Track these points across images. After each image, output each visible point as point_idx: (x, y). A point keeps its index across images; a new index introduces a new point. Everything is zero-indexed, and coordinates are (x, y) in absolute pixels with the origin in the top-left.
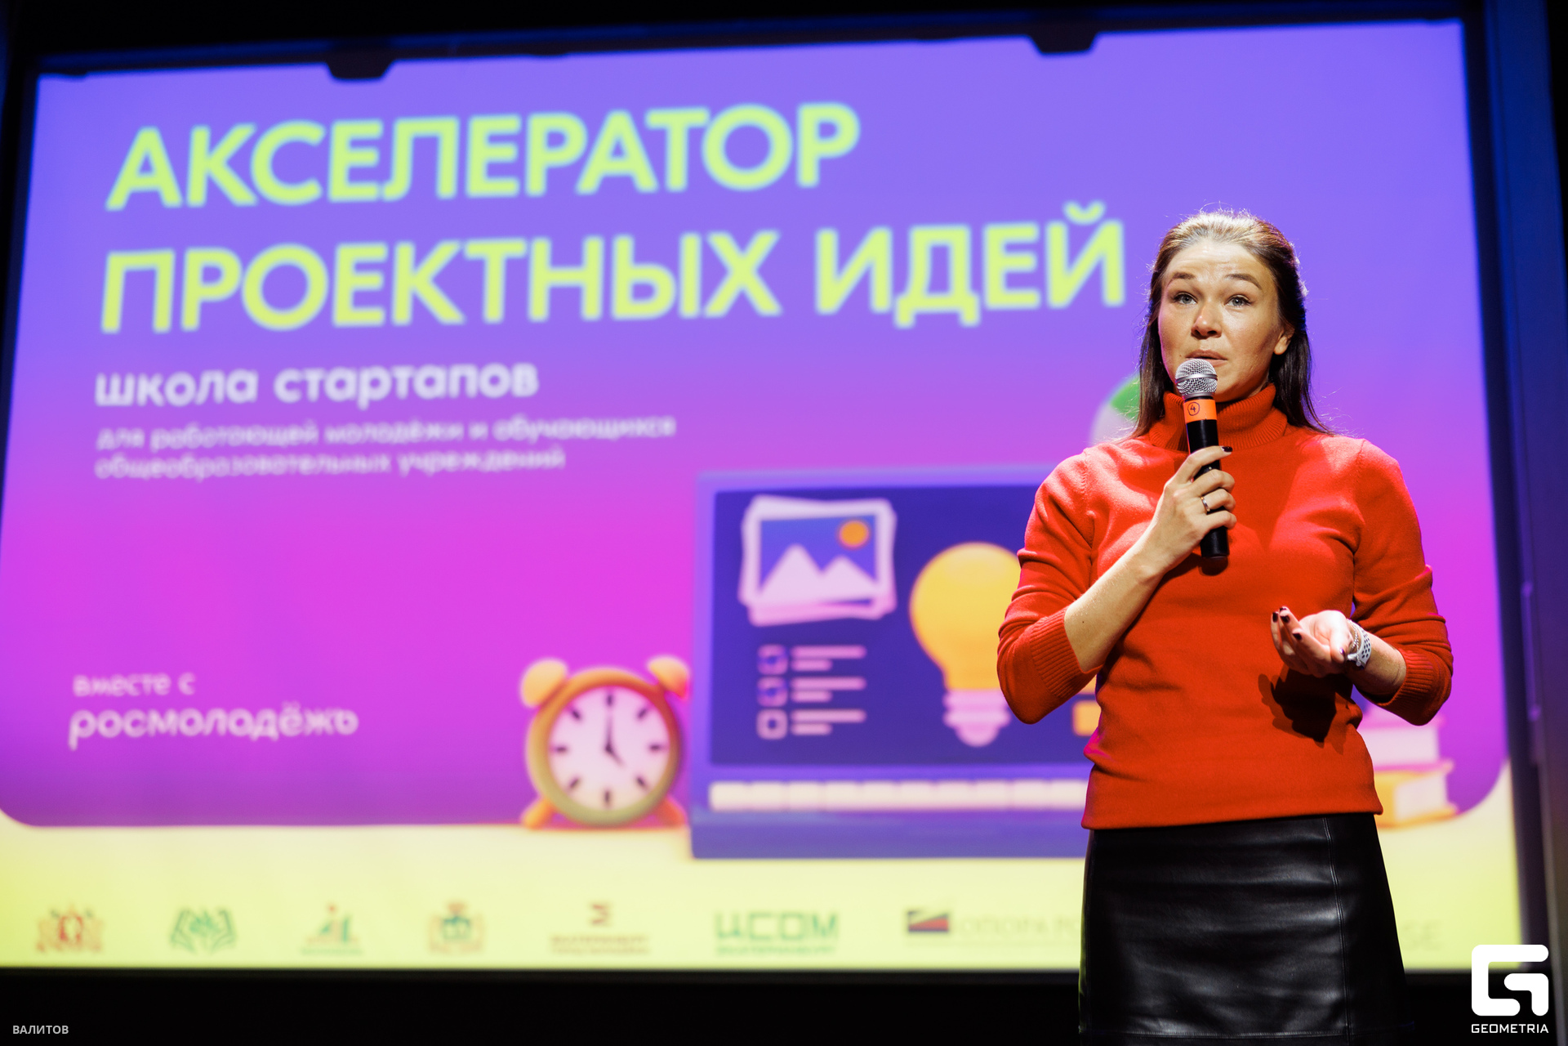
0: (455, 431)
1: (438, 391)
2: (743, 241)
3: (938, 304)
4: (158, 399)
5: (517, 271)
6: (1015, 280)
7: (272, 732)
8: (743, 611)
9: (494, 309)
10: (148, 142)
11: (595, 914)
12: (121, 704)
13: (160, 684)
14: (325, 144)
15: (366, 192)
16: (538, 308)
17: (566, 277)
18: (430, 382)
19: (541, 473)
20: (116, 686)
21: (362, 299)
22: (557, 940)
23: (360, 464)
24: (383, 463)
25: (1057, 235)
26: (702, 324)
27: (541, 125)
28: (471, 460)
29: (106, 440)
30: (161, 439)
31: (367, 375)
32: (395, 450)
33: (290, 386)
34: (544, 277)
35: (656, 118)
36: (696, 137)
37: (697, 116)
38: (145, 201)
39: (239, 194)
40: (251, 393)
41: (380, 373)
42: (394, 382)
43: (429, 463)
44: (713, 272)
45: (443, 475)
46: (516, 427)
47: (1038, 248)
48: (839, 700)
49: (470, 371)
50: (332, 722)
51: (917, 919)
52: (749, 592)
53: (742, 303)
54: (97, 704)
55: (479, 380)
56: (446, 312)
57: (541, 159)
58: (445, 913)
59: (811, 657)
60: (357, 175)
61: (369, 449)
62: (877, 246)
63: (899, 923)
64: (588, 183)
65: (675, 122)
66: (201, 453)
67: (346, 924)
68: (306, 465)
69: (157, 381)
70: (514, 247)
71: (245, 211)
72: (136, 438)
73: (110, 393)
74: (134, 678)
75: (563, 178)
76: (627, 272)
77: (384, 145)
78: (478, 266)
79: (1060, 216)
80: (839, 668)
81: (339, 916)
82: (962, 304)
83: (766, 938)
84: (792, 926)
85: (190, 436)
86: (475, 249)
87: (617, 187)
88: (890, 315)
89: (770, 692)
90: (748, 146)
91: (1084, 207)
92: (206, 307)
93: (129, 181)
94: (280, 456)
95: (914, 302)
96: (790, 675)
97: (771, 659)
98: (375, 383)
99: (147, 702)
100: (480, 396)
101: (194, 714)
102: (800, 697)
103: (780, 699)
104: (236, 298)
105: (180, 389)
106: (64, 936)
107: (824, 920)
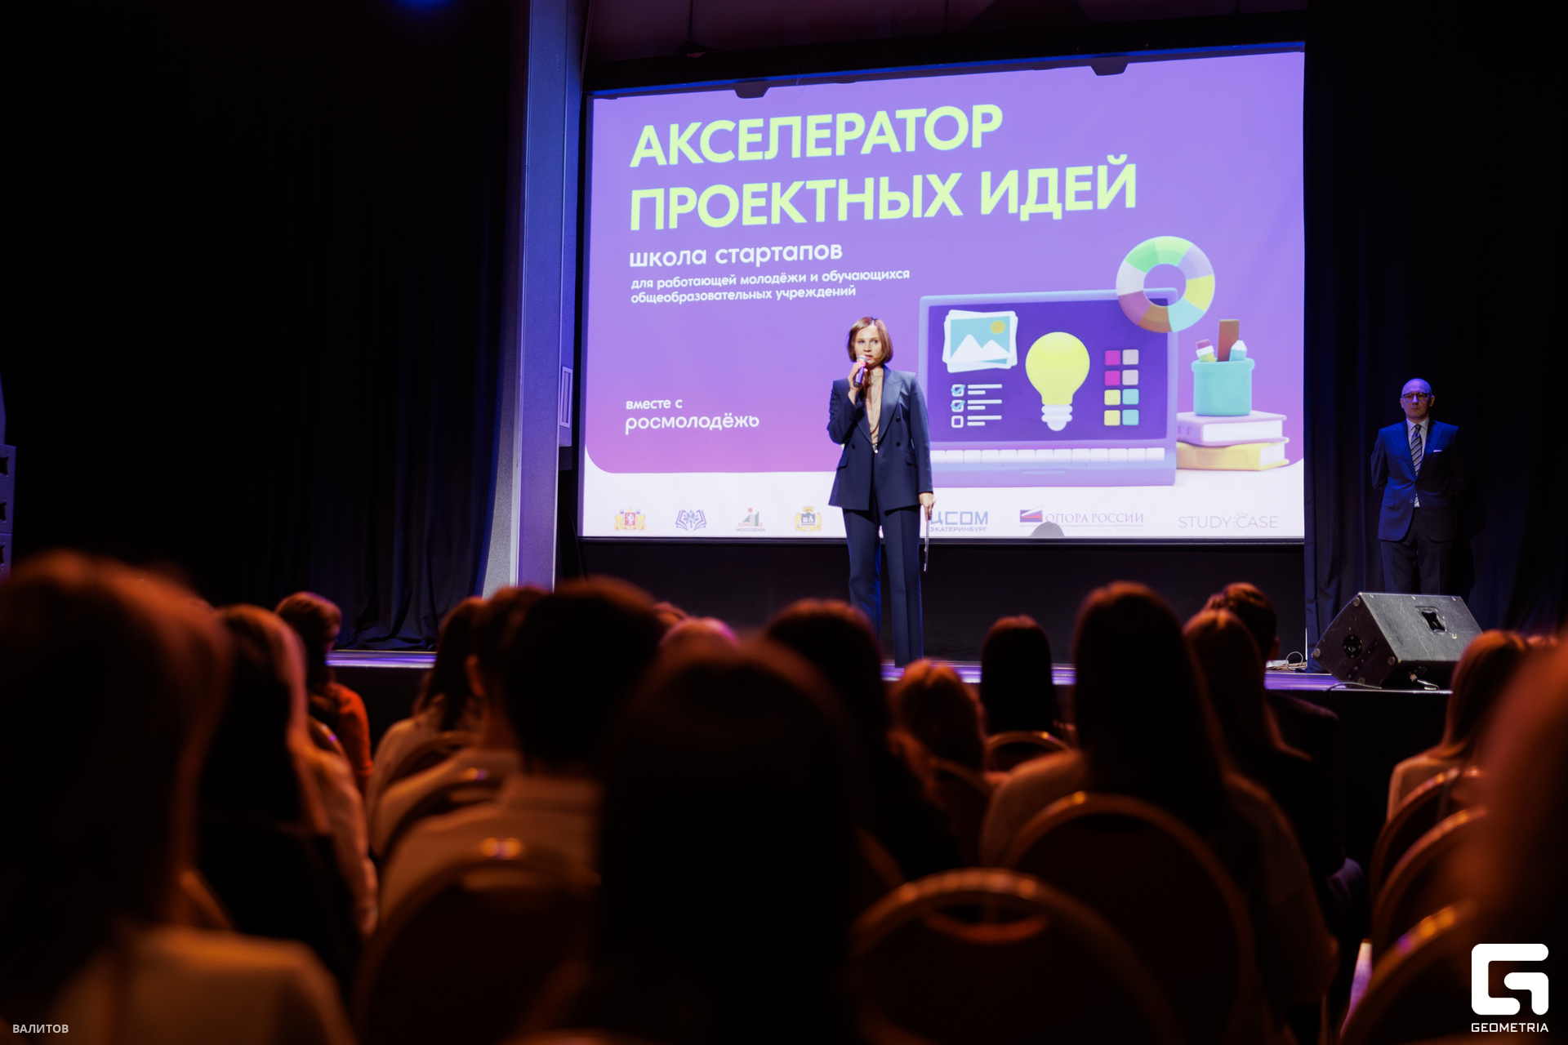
0: (803, 278)
1: (794, 257)
2: (944, 180)
3: (1042, 209)
4: (659, 264)
5: (832, 195)
6: (1080, 196)
7: (720, 428)
8: (944, 366)
9: (820, 217)
10: (649, 132)
12: (649, 414)
13: (667, 404)
14: (736, 129)
15: (757, 156)
16: (843, 215)
17: (856, 198)
18: (790, 253)
19: (845, 297)
20: (646, 405)
21: (756, 212)
23: (757, 295)
24: (768, 295)
25: (1103, 171)
26: (923, 220)
27: (842, 119)
28: (811, 293)
29: (635, 285)
30: (661, 284)
31: (759, 250)
32: (774, 288)
33: (722, 256)
34: (845, 199)
35: (900, 114)
36: (920, 122)
37: (922, 112)
38: (649, 163)
39: (695, 159)
40: (704, 260)
41: (767, 250)
42: (773, 253)
43: (790, 295)
44: (929, 194)
45: (797, 300)
46: (833, 276)
47: (1093, 179)
48: (990, 410)
49: (809, 248)
50: (748, 422)
51: (1026, 515)
52: (946, 357)
53: (944, 208)
54: (638, 414)
55: (813, 252)
56: (798, 218)
57: (842, 137)
58: (803, 512)
59: (977, 389)
60: (752, 147)
61: (761, 288)
62: (1011, 179)
63: (1018, 517)
64: (866, 149)
65: (910, 115)
66: (681, 290)
67: (757, 516)
68: (731, 296)
69: (658, 255)
70: (831, 183)
71: (699, 166)
72: (650, 284)
73: (636, 261)
74: (654, 401)
75: (854, 146)
76: (886, 195)
77: (765, 131)
78: (814, 192)
79: (1106, 162)
80: (990, 394)
81: (754, 513)
82: (1054, 208)
83: (956, 524)
84: (966, 518)
85: (675, 282)
86: (811, 185)
87: (881, 150)
88: (1018, 215)
89: (957, 407)
90: (946, 128)
91: (1117, 157)
92: (681, 217)
93: (640, 153)
94: (717, 291)
95: (1031, 208)
96: (966, 397)
97: (958, 390)
98: (763, 255)
99: (661, 413)
100: (815, 259)
101: (683, 418)
102: (970, 408)
103: (961, 410)
104: (695, 212)
105: (670, 259)
106: (627, 523)
107: (981, 516)
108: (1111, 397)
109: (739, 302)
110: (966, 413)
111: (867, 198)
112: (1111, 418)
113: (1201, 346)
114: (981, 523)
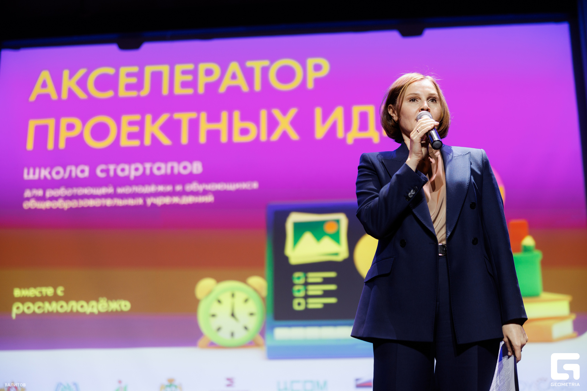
0: (169, 188)
1: (163, 172)
2: (284, 112)
3: (363, 135)
4: (49, 177)
5: (194, 125)
7: (95, 311)
8: (286, 259)
9: (184, 139)
10: (45, 75)
11: (228, 382)
12: (33, 300)
13: (49, 291)
14: (117, 75)
15: (133, 94)
16: (203, 139)
17: (214, 126)
18: (159, 169)
19: (204, 204)
20: (31, 292)
21: (131, 136)
23: (131, 202)
24: (140, 201)
26: (268, 143)
27: (202, 67)
28: (176, 200)
29: (27, 193)
30: (50, 193)
31: (133, 166)
32: (145, 196)
33: (102, 171)
34: (204, 126)
35: (249, 64)
36: (265, 71)
37: (266, 63)
38: (44, 98)
39: (82, 95)
40: (86, 174)
41: (140, 166)
42: (145, 169)
43: (159, 201)
44: (273, 124)
45: (164, 206)
46: (194, 186)
48: (327, 294)
49: (175, 164)
50: (120, 306)
51: (360, 382)
53: (285, 135)
54: (24, 299)
55: (179, 168)
56: (165, 141)
57: (202, 80)
58: (166, 383)
59: (315, 277)
60: (129, 87)
61: (134, 196)
62: (338, 113)
64: (222, 89)
65: (257, 65)
66: (66, 198)
67: (125, 388)
68: (109, 202)
69: (48, 170)
70: (193, 115)
71: (83, 101)
72: (40, 193)
73: (29, 174)
74: (39, 289)
75: (212, 87)
76: (238, 124)
77: (140, 76)
78: (179, 121)
80: (326, 281)
81: (123, 385)
82: (373, 135)
84: (309, 386)
85: (62, 191)
86: (177, 116)
87: (234, 90)
88: (344, 140)
89: (298, 291)
90: (286, 75)
92: (69, 140)
93: (37, 90)
94: (98, 198)
95: (354, 135)
96: (306, 284)
97: (298, 278)
98: (137, 169)
99: (44, 299)
100: (179, 174)
101: (63, 303)
102: (310, 293)
103: (302, 294)
104: (81, 136)
105: (58, 173)
109: (115, 208)
110: (306, 297)
111: (222, 126)
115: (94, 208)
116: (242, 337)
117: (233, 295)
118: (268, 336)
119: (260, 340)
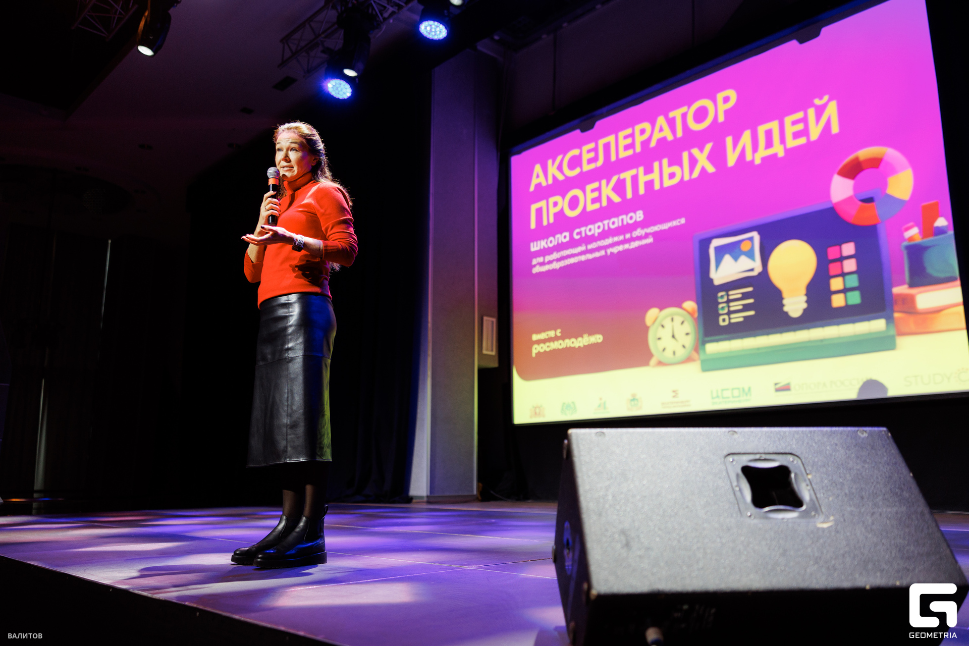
0: (621, 238)
1: (616, 225)
2: (701, 150)
3: (770, 152)
4: (546, 246)
5: (635, 179)
6: (796, 135)
7: (582, 345)
8: (711, 280)
9: (629, 195)
10: (538, 168)
11: (674, 394)
12: (544, 341)
13: (552, 334)
14: (581, 154)
15: (592, 166)
16: (642, 191)
17: (649, 177)
18: (613, 223)
19: (646, 245)
20: (542, 336)
21: (593, 201)
22: (663, 404)
23: (597, 254)
24: (602, 253)
25: (811, 112)
26: (691, 181)
27: (638, 128)
28: (627, 246)
29: (534, 262)
30: (547, 258)
31: (597, 225)
32: (605, 248)
33: (578, 234)
34: (643, 179)
35: (671, 115)
36: (684, 116)
37: (684, 109)
38: (538, 186)
39: (560, 177)
40: (568, 239)
41: (600, 224)
42: (604, 225)
43: (615, 250)
44: (693, 161)
45: (619, 252)
46: (639, 232)
47: (805, 120)
48: (746, 308)
49: (624, 217)
50: (596, 338)
51: (778, 386)
52: (712, 275)
53: (703, 169)
54: (539, 342)
55: (626, 219)
56: (616, 199)
57: (639, 139)
58: (631, 398)
59: (735, 294)
60: (590, 161)
61: (599, 249)
62: (746, 137)
63: (773, 388)
64: (653, 144)
65: (677, 114)
66: (558, 260)
67: (605, 403)
68: (583, 258)
69: (545, 240)
70: (633, 172)
71: (563, 181)
72: (541, 259)
73: (535, 247)
74: (547, 333)
75: (645, 144)
76: (667, 170)
77: (595, 150)
78: (624, 180)
79: (813, 105)
80: (745, 296)
81: (603, 401)
82: (778, 149)
83: (728, 398)
84: (736, 393)
85: (555, 255)
86: (623, 176)
87: (662, 141)
88: (753, 161)
89: (722, 309)
90: (701, 114)
91: (821, 98)
92: (555, 215)
93: (535, 181)
94: (576, 256)
95: (762, 153)
96: (728, 301)
97: (722, 297)
98: (599, 227)
99: (550, 340)
100: (628, 224)
101: (561, 341)
102: (732, 309)
103: (726, 311)
104: (562, 210)
105: (551, 242)
106: (536, 413)
107: (746, 390)
108: (836, 284)
109: (588, 261)
111: (655, 176)
112: (838, 301)
113: (908, 229)
114: (747, 394)
115: (574, 264)
116: (681, 353)
117: (672, 320)
118: (701, 352)
119: (695, 355)
